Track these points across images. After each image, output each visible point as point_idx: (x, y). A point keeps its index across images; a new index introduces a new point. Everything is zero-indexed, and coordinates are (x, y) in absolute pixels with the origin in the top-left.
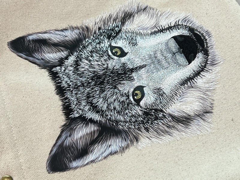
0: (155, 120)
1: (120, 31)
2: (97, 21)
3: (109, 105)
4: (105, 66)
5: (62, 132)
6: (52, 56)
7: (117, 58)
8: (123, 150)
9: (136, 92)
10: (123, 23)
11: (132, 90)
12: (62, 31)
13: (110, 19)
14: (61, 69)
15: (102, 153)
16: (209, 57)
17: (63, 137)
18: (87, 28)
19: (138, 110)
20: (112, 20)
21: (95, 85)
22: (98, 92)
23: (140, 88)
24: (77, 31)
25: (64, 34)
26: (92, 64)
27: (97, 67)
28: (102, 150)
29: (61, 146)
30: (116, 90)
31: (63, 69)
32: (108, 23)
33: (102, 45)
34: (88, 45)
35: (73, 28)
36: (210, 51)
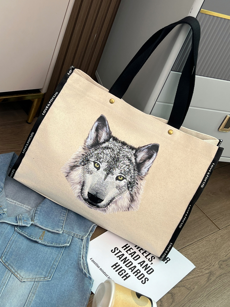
0: (83, 160)
1: (128, 189)
2: (142, 187)
3: (104, 154)
4: (119, 168)
5: (110, 130)
6: (141, 155)
7: (118, 175)
8: (85, 142)
9: (98, 166)
10: (131, 194)
11: (101, 166)
12: (149, 169)
13: (138, 192)
14: (133, 153)
15: (91, 135)
16: (82, 198)
17: (108, 129)
18: (142, 180)
19: (93, 159)
20: (137, 192)
21: (115, 156)
22: (111, 154)
23: (98, 169)
24: (144, 174)
25: (147, 168)
26: (124, 165)
27: (122, 165)
28: (92, 136)
29: (106, 126)
30: (106, 161)
31: (132, 154)
32: (137, 189)
33: (129, 177)
34: (134, 172)
35: (146, 174)
36: (84, 201)
